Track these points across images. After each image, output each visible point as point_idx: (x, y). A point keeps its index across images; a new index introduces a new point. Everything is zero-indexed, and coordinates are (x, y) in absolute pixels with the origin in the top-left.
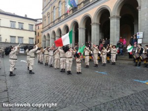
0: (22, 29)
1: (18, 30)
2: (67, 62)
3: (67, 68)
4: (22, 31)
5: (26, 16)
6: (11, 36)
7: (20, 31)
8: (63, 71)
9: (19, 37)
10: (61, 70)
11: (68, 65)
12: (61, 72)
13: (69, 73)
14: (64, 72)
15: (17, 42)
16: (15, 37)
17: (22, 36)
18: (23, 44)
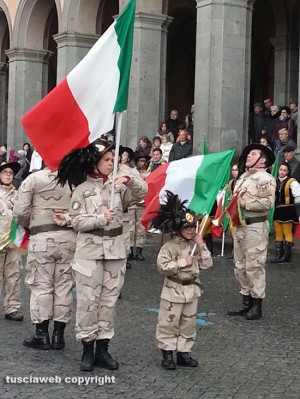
2: (84, 267)
3: (81, 316)
8: (49, 338)
10: (30, 334)
11: (86, 295)
12: (36, 344)
13: (97, 356)
14: (59, 345)
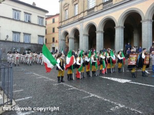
0: (29, 22)
1: (24, 24)
4: (29, 25)
5: (34, 3)
6: (14, 32)
7: (26, 24)
9: (25, 34)
15: (22, 41)
16: (20, 33)
17: (29, 33)
18: (30, 44)
